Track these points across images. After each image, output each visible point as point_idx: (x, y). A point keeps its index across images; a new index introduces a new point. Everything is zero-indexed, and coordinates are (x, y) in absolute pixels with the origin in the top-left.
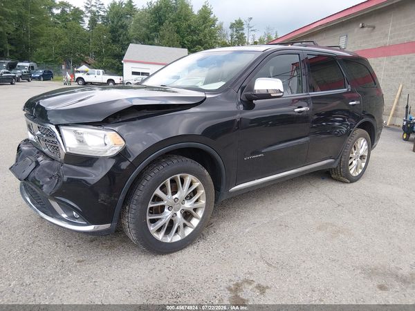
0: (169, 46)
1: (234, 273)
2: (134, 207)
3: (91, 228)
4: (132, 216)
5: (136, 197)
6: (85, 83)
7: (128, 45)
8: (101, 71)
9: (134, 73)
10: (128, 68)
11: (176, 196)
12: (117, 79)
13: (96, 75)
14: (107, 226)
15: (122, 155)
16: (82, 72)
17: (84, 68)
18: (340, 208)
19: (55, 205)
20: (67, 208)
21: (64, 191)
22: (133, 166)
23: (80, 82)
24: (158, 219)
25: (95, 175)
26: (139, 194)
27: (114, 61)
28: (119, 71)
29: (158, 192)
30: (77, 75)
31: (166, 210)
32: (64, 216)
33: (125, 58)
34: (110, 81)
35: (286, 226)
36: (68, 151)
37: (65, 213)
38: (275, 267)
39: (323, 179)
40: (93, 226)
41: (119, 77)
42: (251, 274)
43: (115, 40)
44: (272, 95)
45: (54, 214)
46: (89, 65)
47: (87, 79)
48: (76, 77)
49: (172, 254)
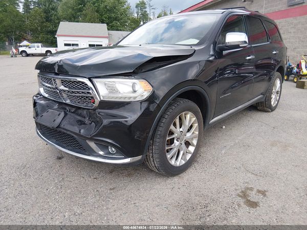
0: (92, 22)
1: (234, 184)
2: (158, 140)
3: (127, 160)
4: (157, 147)
5: (159, 132)
6: (28, 55)
7: (59, 23)
8: (40, 44)
9: (66, 45)
10: (61, 41)
11: (181, 130)
12: (53, 50)
13: (36, 48)
14: (139, 157)
15: (151, 99)
16: (24, 46)
17: (25, 43)
18: (276, 130)
19: (92, 145)
20: (104, 146)
21: (104, 132)
22: (159, 107)
23: (24, 54)
24: (171, 149)
25: (130, 116)
26: (161, 130)
27: (49, 36)
28: (54, 44)
29: (172, 127)
30: (21, 49)
31: (175, 141)
32: (101, 153)
33: (58, 33)
34: (47, 51)
35: (249, 146)
36: (102, 99)
37: (102, 150)
38: (260, 176)
39: (250, 110)
40: (130, 159)
41: (55, 48)
42: (246, 183)
43: (48, 19)
44: (240, 46)
45: (91, 152)
46: (28, 40)
47: (29, 51)
48: (20, 51)
49: (180, 175)
